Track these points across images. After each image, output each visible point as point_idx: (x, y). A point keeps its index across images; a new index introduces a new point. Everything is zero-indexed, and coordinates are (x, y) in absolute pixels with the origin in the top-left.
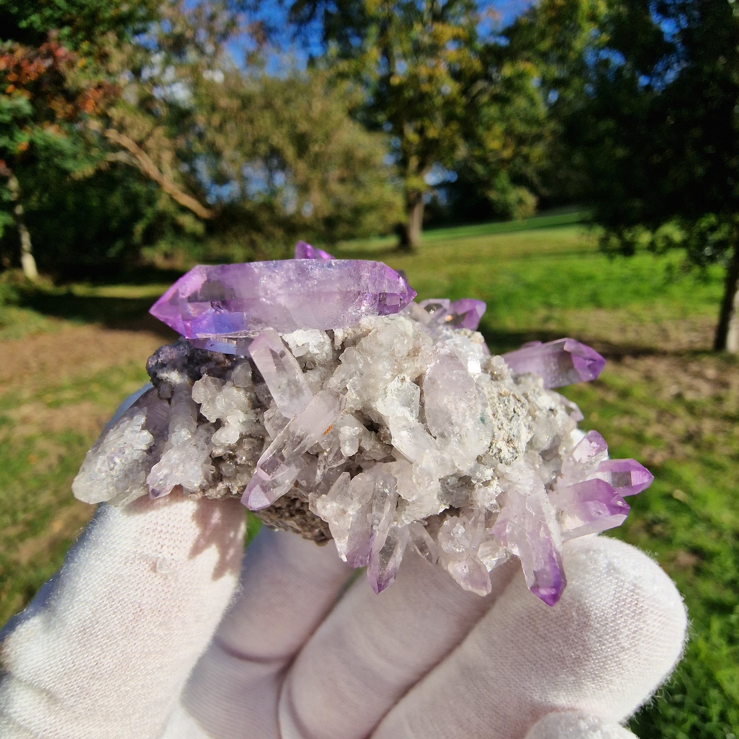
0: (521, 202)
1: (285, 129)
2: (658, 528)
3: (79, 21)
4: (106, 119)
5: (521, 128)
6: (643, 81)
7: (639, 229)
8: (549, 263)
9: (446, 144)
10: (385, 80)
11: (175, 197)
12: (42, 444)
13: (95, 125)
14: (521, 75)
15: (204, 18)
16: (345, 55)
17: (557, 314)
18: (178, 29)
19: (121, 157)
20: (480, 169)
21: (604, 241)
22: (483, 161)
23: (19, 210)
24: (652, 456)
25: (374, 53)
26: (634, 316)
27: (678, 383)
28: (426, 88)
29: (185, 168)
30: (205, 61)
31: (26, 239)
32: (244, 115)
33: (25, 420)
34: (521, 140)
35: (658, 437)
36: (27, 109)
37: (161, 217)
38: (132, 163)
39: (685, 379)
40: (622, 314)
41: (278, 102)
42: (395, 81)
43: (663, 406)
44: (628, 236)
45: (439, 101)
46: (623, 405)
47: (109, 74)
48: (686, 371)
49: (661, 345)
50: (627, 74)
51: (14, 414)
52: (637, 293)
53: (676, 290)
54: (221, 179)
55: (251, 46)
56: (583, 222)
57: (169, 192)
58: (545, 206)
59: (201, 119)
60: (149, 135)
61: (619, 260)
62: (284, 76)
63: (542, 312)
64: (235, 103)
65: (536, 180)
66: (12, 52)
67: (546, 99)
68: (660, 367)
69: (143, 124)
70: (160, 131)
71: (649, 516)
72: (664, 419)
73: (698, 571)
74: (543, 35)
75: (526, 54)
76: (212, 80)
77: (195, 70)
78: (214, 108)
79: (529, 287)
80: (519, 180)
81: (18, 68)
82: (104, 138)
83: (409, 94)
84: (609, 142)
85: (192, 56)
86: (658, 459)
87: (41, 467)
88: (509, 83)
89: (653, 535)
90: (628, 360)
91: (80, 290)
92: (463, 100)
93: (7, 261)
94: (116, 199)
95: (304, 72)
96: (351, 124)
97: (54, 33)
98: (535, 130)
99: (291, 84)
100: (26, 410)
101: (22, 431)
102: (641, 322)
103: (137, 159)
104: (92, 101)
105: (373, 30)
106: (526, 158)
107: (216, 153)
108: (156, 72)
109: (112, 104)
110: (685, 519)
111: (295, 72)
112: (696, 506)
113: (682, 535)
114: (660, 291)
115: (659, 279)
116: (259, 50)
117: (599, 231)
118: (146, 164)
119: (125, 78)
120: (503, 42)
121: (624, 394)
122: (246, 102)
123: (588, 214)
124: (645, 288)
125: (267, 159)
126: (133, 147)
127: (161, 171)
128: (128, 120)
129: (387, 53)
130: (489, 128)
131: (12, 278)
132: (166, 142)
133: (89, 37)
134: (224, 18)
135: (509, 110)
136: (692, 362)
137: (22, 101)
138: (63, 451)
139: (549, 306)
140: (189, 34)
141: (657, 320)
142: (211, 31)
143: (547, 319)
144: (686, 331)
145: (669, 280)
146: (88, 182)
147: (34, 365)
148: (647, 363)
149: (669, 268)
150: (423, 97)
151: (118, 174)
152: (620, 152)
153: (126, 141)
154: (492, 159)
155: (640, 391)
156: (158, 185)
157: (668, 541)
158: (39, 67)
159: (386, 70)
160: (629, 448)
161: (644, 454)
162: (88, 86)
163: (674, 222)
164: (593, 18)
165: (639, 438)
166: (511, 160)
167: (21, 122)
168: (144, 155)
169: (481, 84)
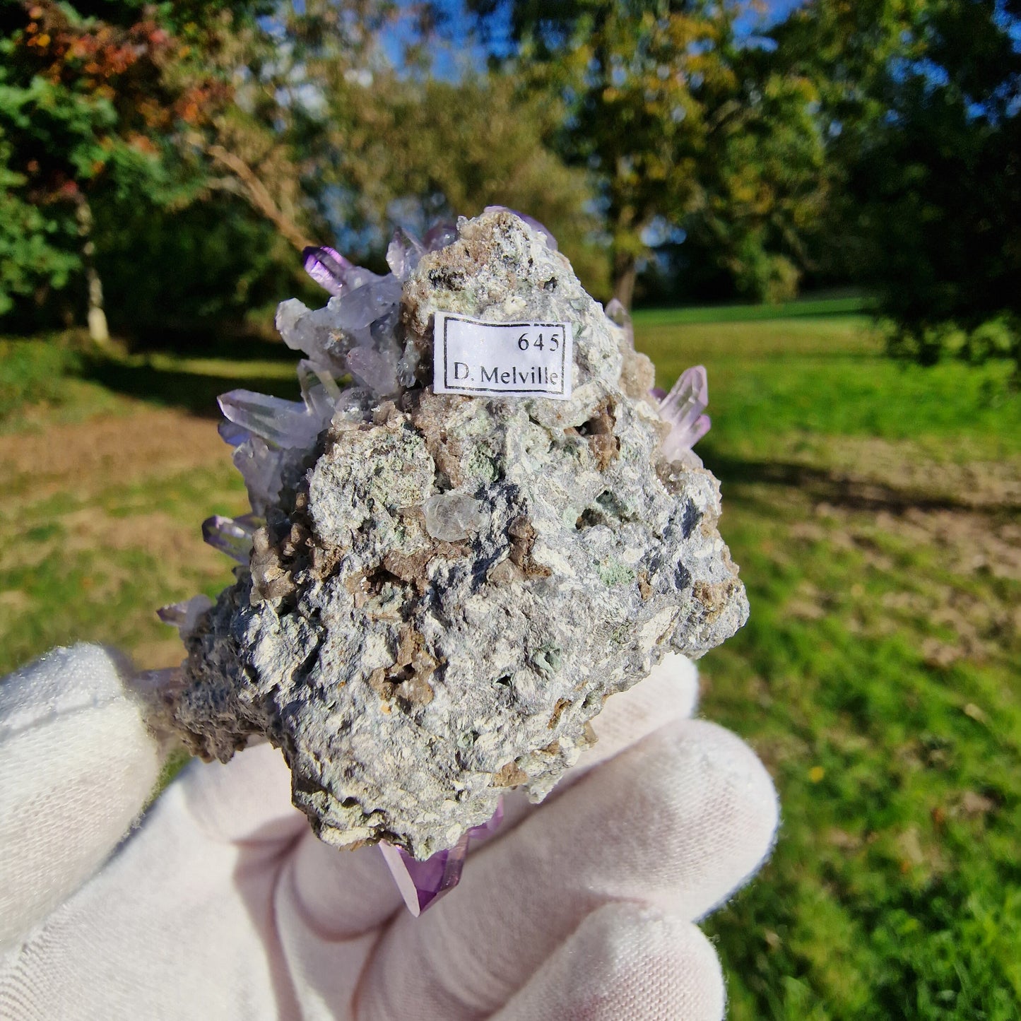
0: (776, 276)
1: (451, 157)
2: (937, 755)
4: (210, 129)
5: (784, 173)
6: (974, 111)
7: (951, 326)
8: (811, 366)
9: (675, 190)
10: (595, 95)
11: (295, 243)
12: (101, 564)
13: (195, 139)
14: (791, 97)
16: (542, 54)
17: (814, 440)
18: (316, 10)
19: (229, 184)
20: (721, 227)
21: (894, 341)
22: (726, 216)
23: (90, 248)
24: (937, 651)
25: (582, 54)
26: (927, 451)
27: (986, 552)
28: (652, 108)
29: (310, 204)
30: (348, 55)
31: (96, 289)
32: (397, 136)
33: (80, 530)
34: (782, 191)
35: (949, 625)
36: (110, 115)
37: (275, 269)
38: (242, 193)
39: (996, 547)
40: (908, 447)
41: (445, 118)
42: (610, 96)
43: (960, 582)
44: (930, 337)
45: (669, 129)
46: (900, 576)
47: (219, 68)
48: (998, 536)
49: (966, 496)
50: (950, 99)
51: (68, 521)
52: (934, 419)
53: (993, 419)
55: (414, 40)
56: (864, 312)
57: (288, 236)
58: (809, 285)
59: (337, 137)
60: (267, 155)
61: (914, 368)
62: (456, 82)
63: (794, 437)
64: (387, 117)
65: (800, 247)
66: (94, 32)
67: (825, 132)
68: (959, 528)
69: (260, 139)
70: (282, 152)
71: (926, 737)
72: (959, 602)
73: (991, 821)
74: (828, 39)
75: (802, 66)
76: (356, 82)
77: (334, 69)
78: (356, 123)
79: (777, 399)
80: (775, 245)
81: (101, 56)
82: (207, 158)
83: (627, 115)
84: (913, 198)
85: (331, 49)
86: (945, 658)
87: (98, 594)
88: (773, 107)
89: (930, 765)
90: (915, 514)
91: (161, 362)
92: (705, 128)
93: (69, 316)
94: (216, 244)
95: (484, 79)
96: (544, 154)
97: (151, 10)
98: (806, 175)
99: (465, 94)
100: (84, 517)
101: (75, 544)
102: (938, 462)
103: (249, 188)
104: (195, 106)
105: (586, 21)
106: (789, 216)
107: (354, 184)
108: (282, 66)
109: (221, 111)
110: (979, 746)
111: (472, 78)
112: (996, 729)
113: (973, 768)
114: (969, 418)
115: (968, 400)
116: (423, 45)
117: (889, 327)
118: (260, 196)
119: (240, 75)
120: (769, 45)
121: (904, 561)
122: (401, 115)
123: (873, 301)
124: (948, 412)
125: (423, 196)
126: (244, 172)
127: (279, 207)
128: (240, 135)
129: (601, 55)
130: (737, 171)
131: (75, 341)
132: (289, 167)
133: (197, 17)
135: (769, 145)
136: (1007, 524)
137: (104, 104)
138: (126, 575)
139: (805, 429)
140: (330, 18)
141: (960, 460)
142: (359, 12)
143: (799, 447)
144: (1003, 478)
145: (984, 405)
146: (183, 216)
147: (96, 457)
148: (943, 519)
149: (987, 387)
150: (648, 121)
151: (223, 206)
152: (929, 213)
153: (235, 162)
154: (739, 212)
155: (927, 560)
156: (273, 225)
157: (952, 775)
158: (128, 55)
159: (598, 81)
160: (904, 639)
161: (926, 649)
162: (191, 84)
163: (1001, 319)
164: (905, 16)
165: (920, 625)
166: (766, 217)
167: (100, 131)
168: (259, 183)
169: (731, 106)
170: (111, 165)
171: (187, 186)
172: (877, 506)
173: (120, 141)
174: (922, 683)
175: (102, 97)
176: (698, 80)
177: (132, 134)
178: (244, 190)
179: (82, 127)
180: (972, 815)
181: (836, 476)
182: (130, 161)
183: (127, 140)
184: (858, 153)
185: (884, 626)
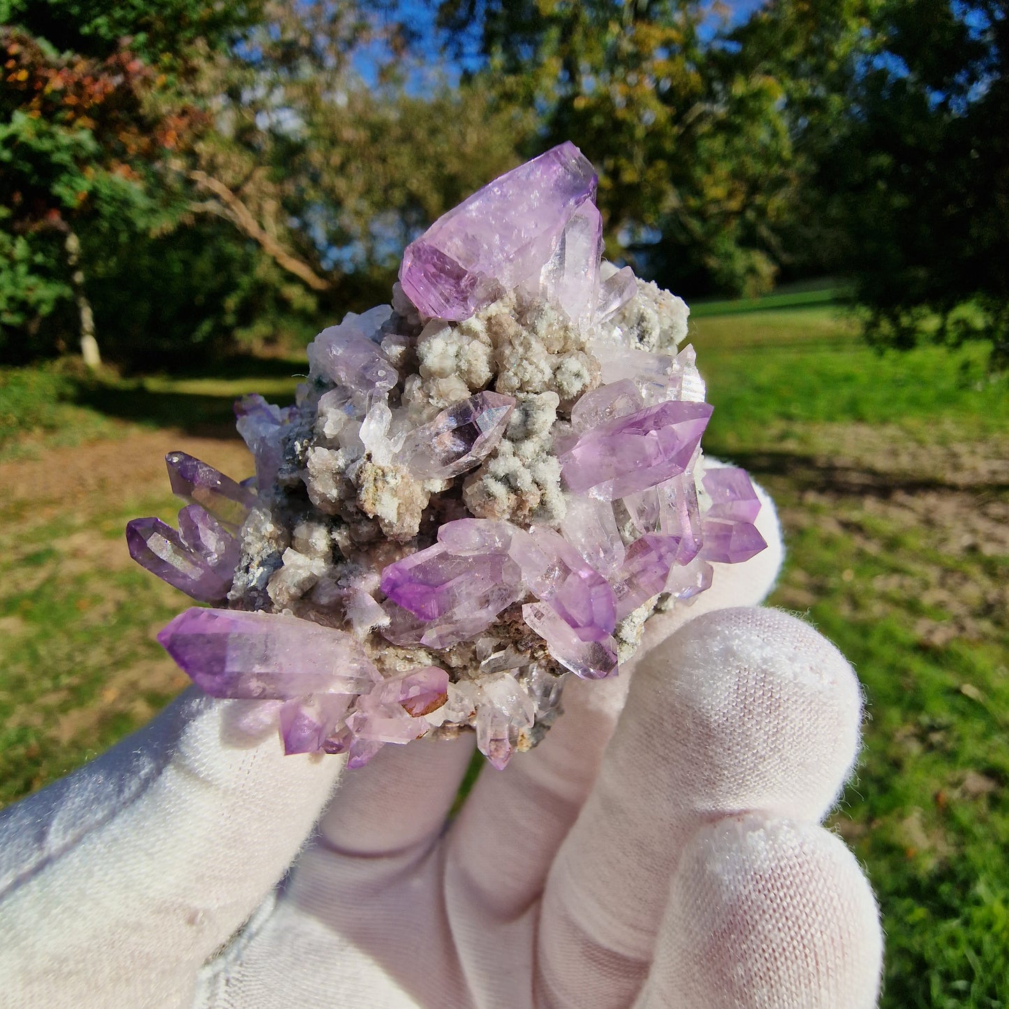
0: (752, 271)
1: (430, 168)
2: (936, 737)
3: (159, 26)
4: (191, 154)
5: (755, 167)
6: (935, 98)
7: (925, 310)
8: (792, 357)
9: (648, 191)
10: (566, 104)
11: (280, 261)
12: (97, 586)
13: (177, 164)
14: (757, 95)
15: (324, 21)
16: (514, 68)
17: (798, 428)
18: (290, 35)
19: (212, 206)
20: (695, 225)
21: (872, 325)
22: (700, 214)
23: (79, 277)
24: (931, 632)
25: (553, 65)
26: (910, 433)
27: (974, 531)
28: (621, 113)
29: (294, 223)
30: (323, 78)
31: (87, 316)
32: (374, 151)
33: (76, 554)
34: (754, 187)
35: (940, 605)
36: (91, 145)
37: (261, 288)
38: (226, 215)
39: (983, 525)
40: (891, 430)
41: (421, 134)
42: (580, 104)
43: (950, 562)
45: (640, 133)
46: (889, 559)
47: (198, 95)
48: (985, 514)
49: (950, 476)
50: (911, 89)
51: (62, 545)
52: (915, 402)
53: (973, 400)
54: (340, 238)
55: (387, 59)
56: (839, 301)
57: (271, 253)
58: (786, 278)
59: (316, 156)
60: (248, 178)
61: (892, 354)
62: (430, 97)
63: (778, 426)
64: (362, 135)
65: (774, 241)
66: (71, 65)
67: (792, 127)
68: (946, 508)
69: (241, 162)
70: (262, 173)
71: (925, 719)
72: (950, 582)
73: (995, 802)
74: (789, 39)
75: (767, 65)
76: (334, 105)
77: (311, 91)
78: (334, 141)
79: (758, 389)
80: (749, 240)
81: (79, 86)
82: (189, 182)
83: (597, 121)
84: (882, 185)
85: (306, 70)
86: (938, 639)
87: (93, 616)
88: (737, 105)
89: (930, 747)
90: (900, 496)
91: (154, 384)
92: (675, 130)
93: (62, 344)
94: (203, 264)
95: (457, 93)
97: (126, 41)
98: (776, 170)
99: (439, 108)
100: (79, 540)
101: (71, 567)
102: (921, 443)
103: (232, 210)
104: (174, 133)
105: (554, 33)
106: (761, 212)
107: (336, 203)
108: (260, 92)
109: (199, 137)
110: (979, 726)
111: (446, 92)
112: (994, 707)
113: (972, 748)
114: (947, 400)
115: (948, 383)
116: (396, 63)
117: (865, 313)
118: (243, 217)
119: (218, 102)
120: (734, 47)
121: (892, 544)
122: (377, 132)
123: (849, 289)
124: (928, 395)
125: (403, 210)
126: (226, 195)
127: (262, 227)
128: (220, 159)
129: (570, 67)
130: (709, 169)
131: (67, 366)
132: (270, 188)
133: (172, 48)
134: (350, 19)
135: (739, 142)
136: (993, 502)
137: (84, 135)
138: (122, 595)
139: (789, 418)
140: (303, 41)
141: (943, 441)
142: (332, 35)
143: (783, 437)
144: (986, 458)
145: (964, 386)
146: (167, 241)
147: (91, 482)
148: (931, 500)
149: (966, 366)
150: (618, 126)
151: (207, 230)
152: (899, 201)
153: (217, 186)
154: (712, 211)
155: (916, 542)
156: (258, 244)
157: (951, 756)
158: (105, 86)
159: (569, 90)
160: (897, 621)
161: (920, 630)
162: (170, 112)
163: (974, 301)
164: (863, 12)
165: (913, 607)
166: (740, 213)
167: (82, 162)
168: (242, 205)
169: (700, 107)
170: (93, 195)
171: (171, 210)
172: (863, 491)
173: (102, 171)
174: (917, 665)
175: (82, 128)
176: (666, 85)
177: (114, 162)
178: (228, 212)
179: (63, 157)
180: (976, 797)
181: (821, 462)
182: (112, 190)
183: (108, 169)
184: (823, 145)
185: (876, 609)
